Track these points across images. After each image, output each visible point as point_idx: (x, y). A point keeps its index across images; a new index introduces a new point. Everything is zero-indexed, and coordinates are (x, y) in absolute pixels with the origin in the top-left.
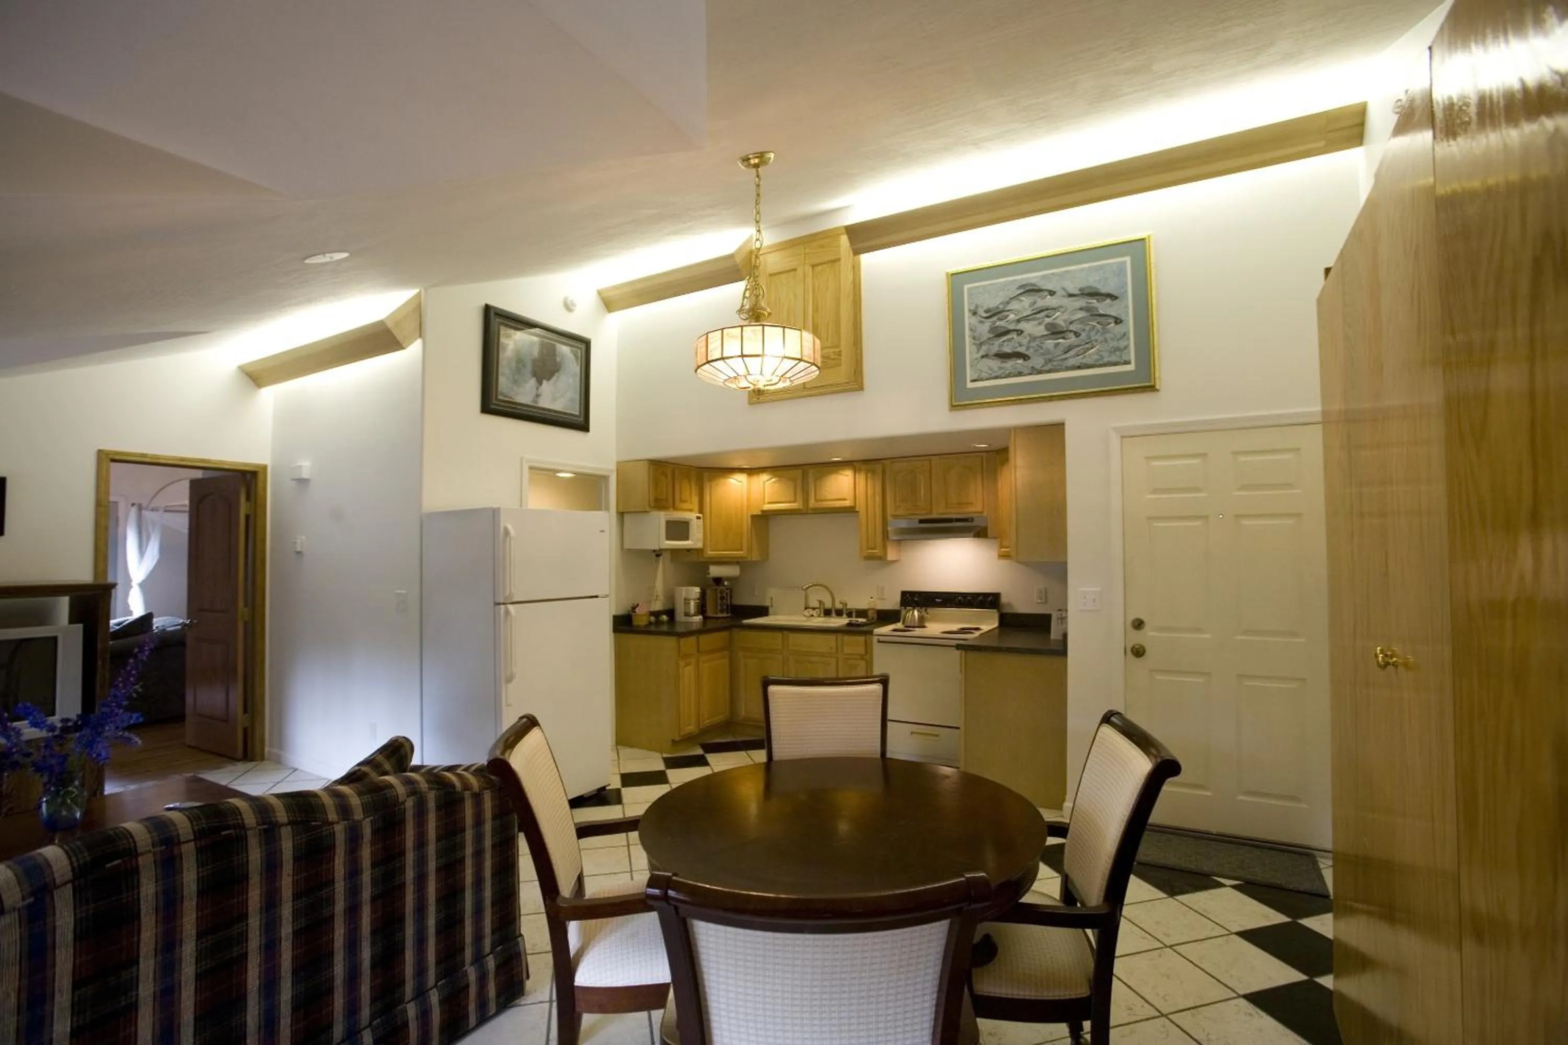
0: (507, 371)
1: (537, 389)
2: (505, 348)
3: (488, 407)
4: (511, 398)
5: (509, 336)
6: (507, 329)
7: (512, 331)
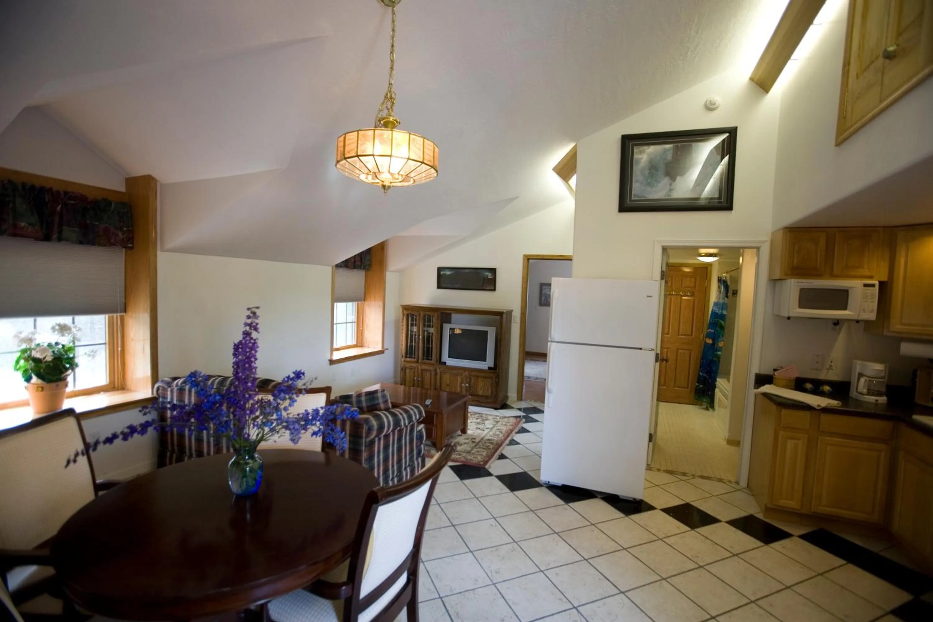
0: (641, 178)
1: (671, 185)
2: (638, 161)
3: (624, 207)
4: (645, 197)
5: (642, 152)
6: (641, 147)
7: (645, 148)
